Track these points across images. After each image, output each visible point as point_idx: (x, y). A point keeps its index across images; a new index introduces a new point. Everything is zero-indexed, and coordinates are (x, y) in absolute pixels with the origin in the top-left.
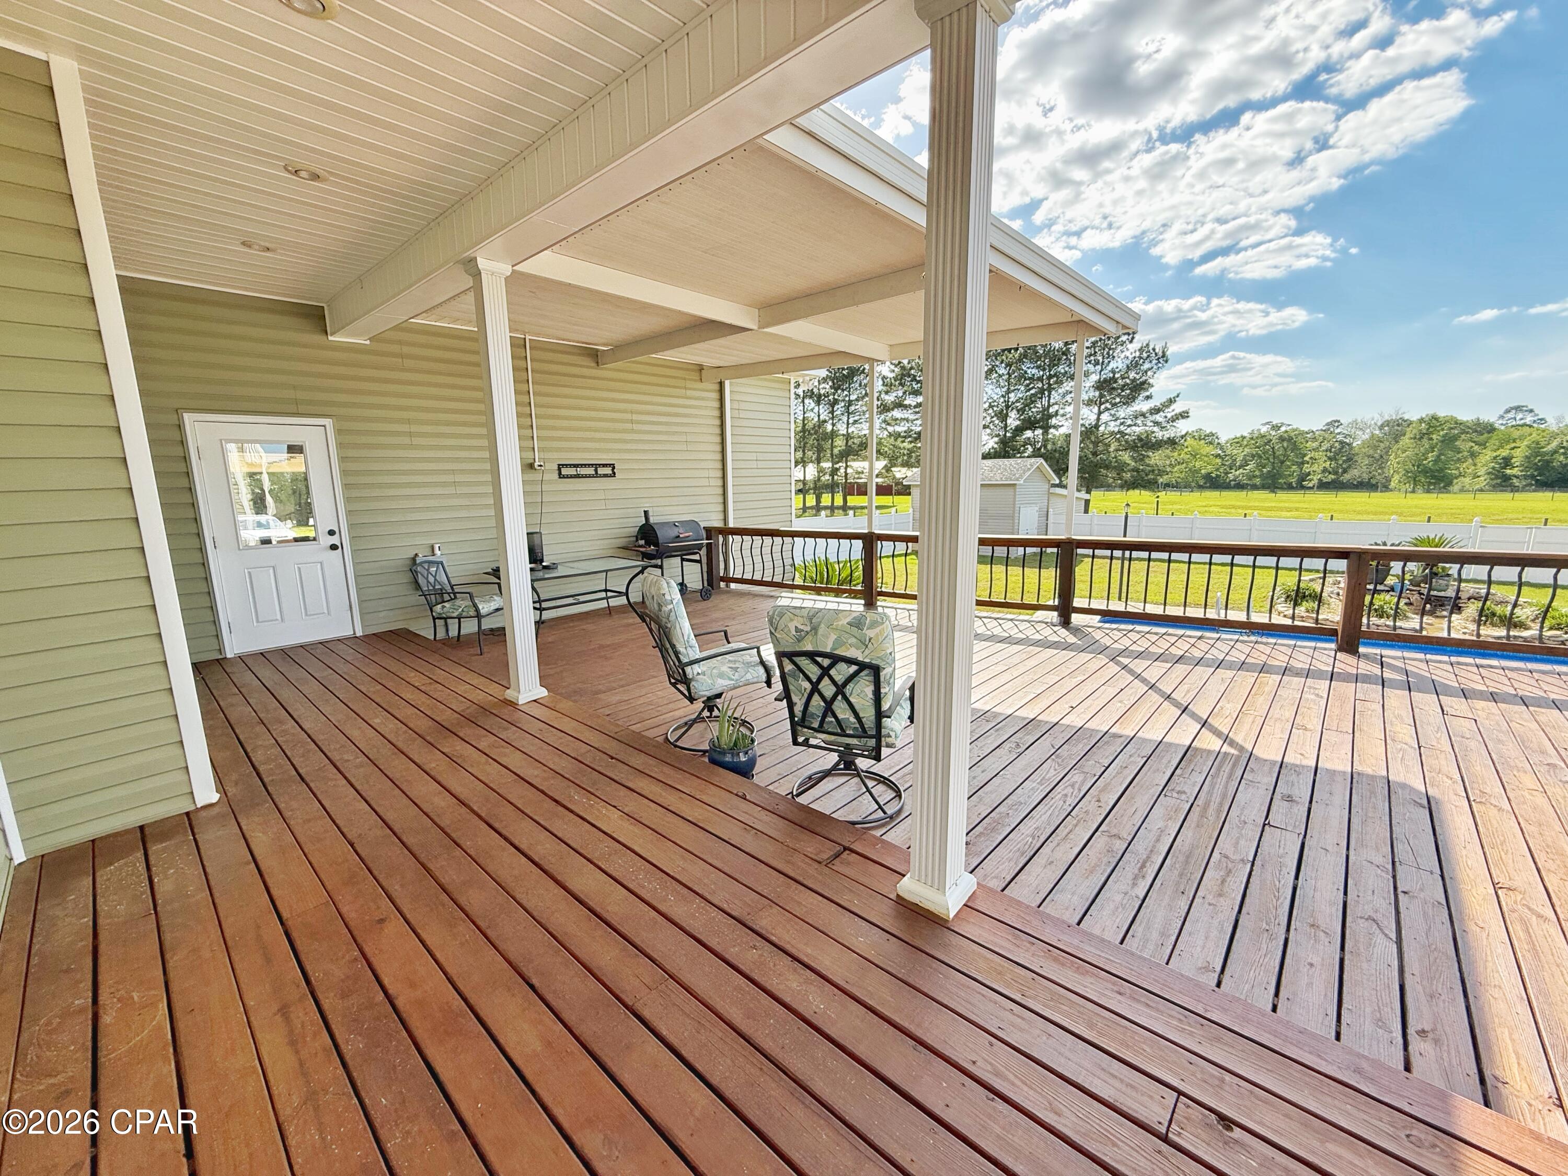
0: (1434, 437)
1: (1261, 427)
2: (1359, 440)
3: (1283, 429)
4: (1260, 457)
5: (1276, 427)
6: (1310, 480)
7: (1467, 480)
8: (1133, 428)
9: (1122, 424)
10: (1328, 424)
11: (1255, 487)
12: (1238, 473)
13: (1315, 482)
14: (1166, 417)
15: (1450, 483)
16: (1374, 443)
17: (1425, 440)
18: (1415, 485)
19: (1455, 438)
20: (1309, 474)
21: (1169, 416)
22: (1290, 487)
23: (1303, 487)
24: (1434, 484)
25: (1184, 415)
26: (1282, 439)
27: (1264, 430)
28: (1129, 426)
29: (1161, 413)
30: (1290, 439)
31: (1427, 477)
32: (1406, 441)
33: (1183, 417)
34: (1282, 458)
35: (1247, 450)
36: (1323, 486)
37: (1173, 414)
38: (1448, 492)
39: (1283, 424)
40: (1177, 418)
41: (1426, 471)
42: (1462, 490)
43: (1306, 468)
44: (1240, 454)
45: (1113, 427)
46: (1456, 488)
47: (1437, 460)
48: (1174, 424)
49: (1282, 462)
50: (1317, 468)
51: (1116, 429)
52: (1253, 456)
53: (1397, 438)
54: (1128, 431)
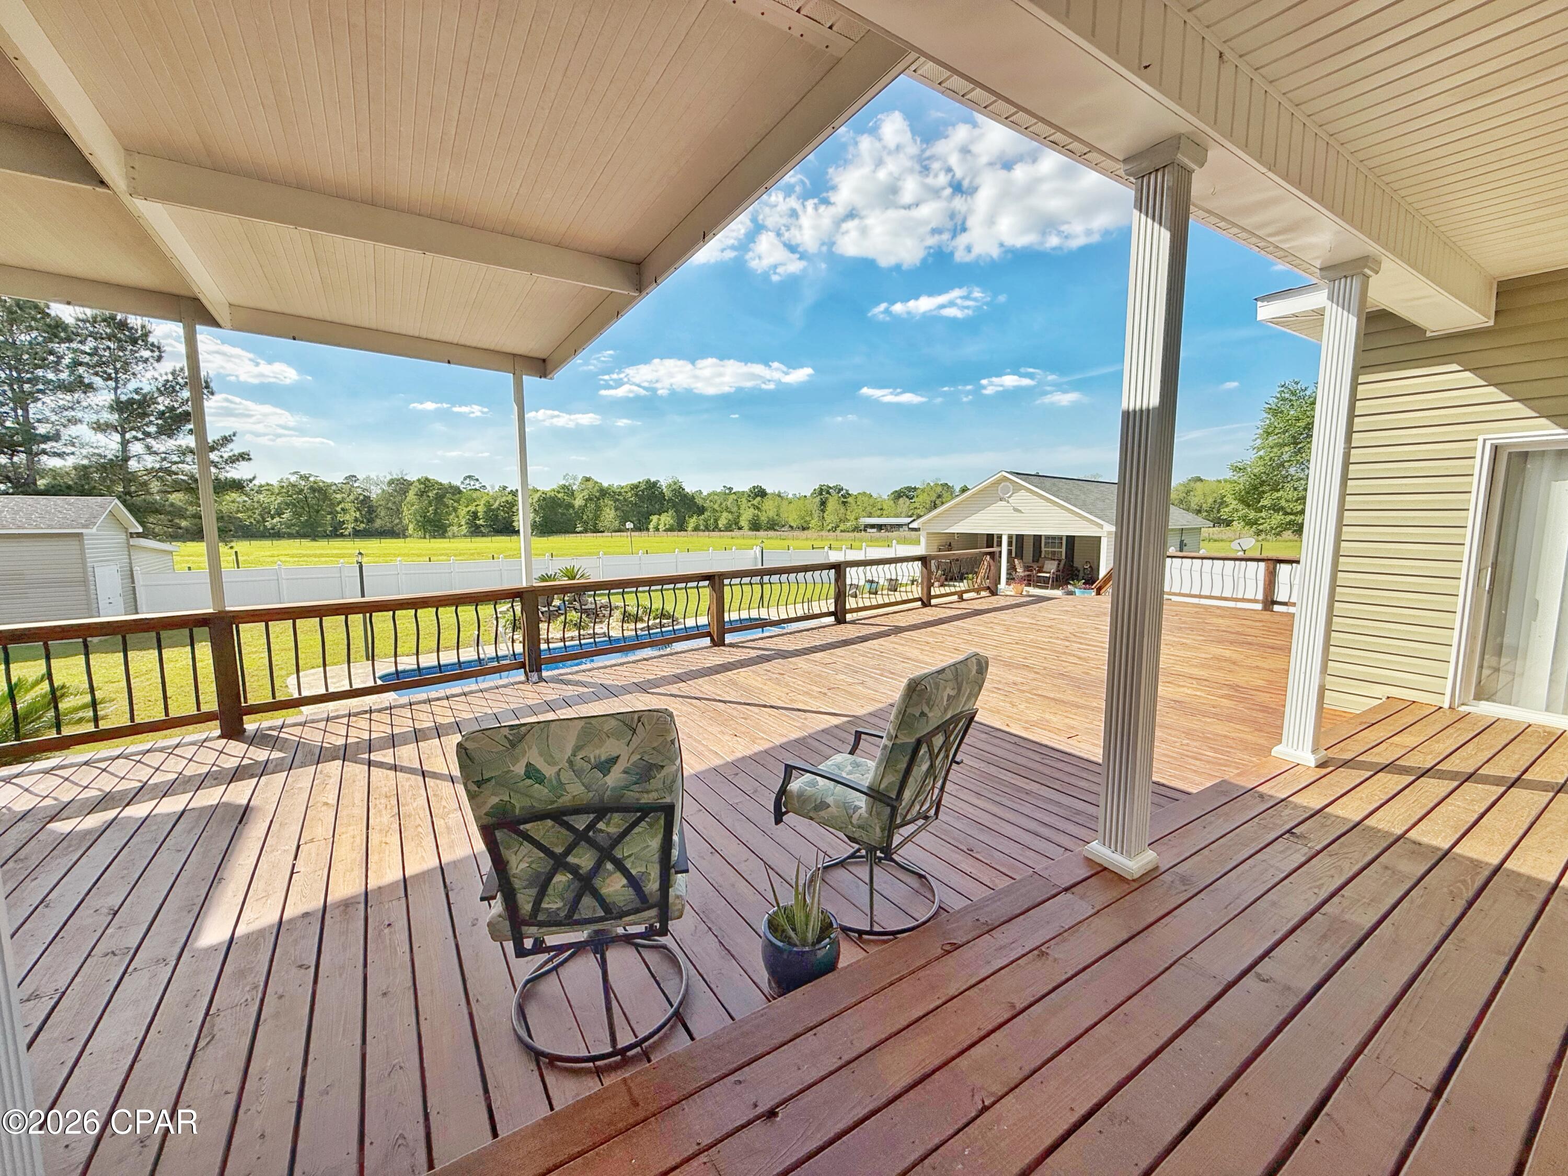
0: (430, 494)
1: (290, 476)
2: (375, 493)
3: (312, 479)
4: (294, 505)
5: (305, 478)
6: (346, 528)
7: (455, 528)
8: (180, 466)
9: (164, 459)
10: (346, 478)
11: (290, 536)
12: (275, 521)
13: (350, 530)
14: (222, 457)
15: (446, 531)
16: (387, 496)
17: (425, 497)
18: (425, 532)
19: (443, 496)
20: (343, 522)
21: (226, 456)
22: (326, 536)
23: (337, 536)
24: (437, 531)
25: (244, 457)
26: (313, 489)
27: (293, 479)
28: (176, 463)
29: (216, 452)
30: (320, 490)
31: (432, 526)
32: (411, 496)
33: (244, 459)
34: (316, 507)
35: (280, 499)
36: (357, 534)
37: (231, 454)
38: (445, 538)
39: (311, 475)
40: (238, 460)
41: (429, 521)
42: (454, 536)
43: (340, 517)
44: (276, 502)
45: (150, 462)
46: (450, 534)
47: (435, 513)
48: (234, 465)
49: (318, 511)
50: (350, 517)
51: (157, 466)
52: (287, 505)
53: (405, 492)
54: (174, 468)
